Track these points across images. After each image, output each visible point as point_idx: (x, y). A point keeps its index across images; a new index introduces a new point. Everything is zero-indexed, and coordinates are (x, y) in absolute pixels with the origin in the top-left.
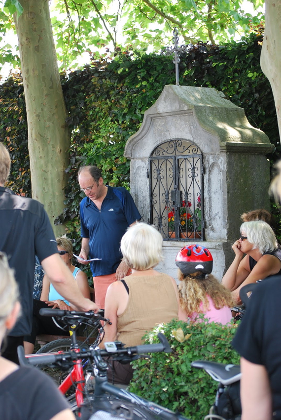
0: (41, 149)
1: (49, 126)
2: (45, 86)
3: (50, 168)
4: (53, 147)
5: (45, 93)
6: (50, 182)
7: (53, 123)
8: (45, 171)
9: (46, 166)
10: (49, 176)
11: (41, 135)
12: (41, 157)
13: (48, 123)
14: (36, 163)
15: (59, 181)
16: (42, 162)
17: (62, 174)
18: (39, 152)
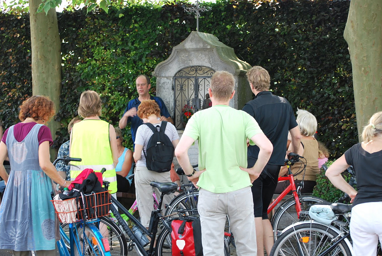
0: (44, 67)
1: (50, 51)
2: (49, 21)
3: (50, 80)
4: (53, 65)
5: (49, 26)
6: (49, 90)
7: (53, 48)
8: (46, 83)
9: (47, 79)
10: (49, 86)
11: (44, 57)
12: (43, 72)
13: (50, 48)
14: (39, 76)
15: (56, 90)
16: (44, 76)
17: (58, 85)
18: (42, 68)
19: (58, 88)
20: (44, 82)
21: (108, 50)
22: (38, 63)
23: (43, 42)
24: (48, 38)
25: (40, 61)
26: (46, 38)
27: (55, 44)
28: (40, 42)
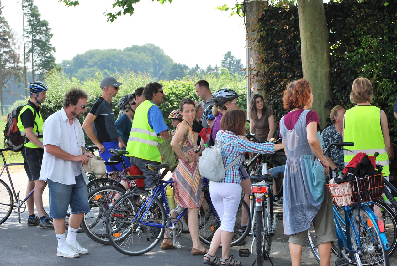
0: (313, 56)
1: (319, 41)
2: (317, 13)
3: (319, 69)
4: (322, 55)
5: (317, 17)
6: (319, 79)
7: (321, 38)
8: (316, 72)
9: (317, 68)
10: (319, 75)
11: (313, 47)
12: (313, 62)
14: (309, 66)
15: (326, 78)
16: (314, 65)
17: (328, 74)
18: (312, 58)
19: (328, 76)
20: (314, 71)
21: (375, 38)
22: (307, 53)
23: (311, 33)
24: (317, 28)
25: (309, 50)
26: (314, 29)
27: (323, 34)
28: (309, 32)
